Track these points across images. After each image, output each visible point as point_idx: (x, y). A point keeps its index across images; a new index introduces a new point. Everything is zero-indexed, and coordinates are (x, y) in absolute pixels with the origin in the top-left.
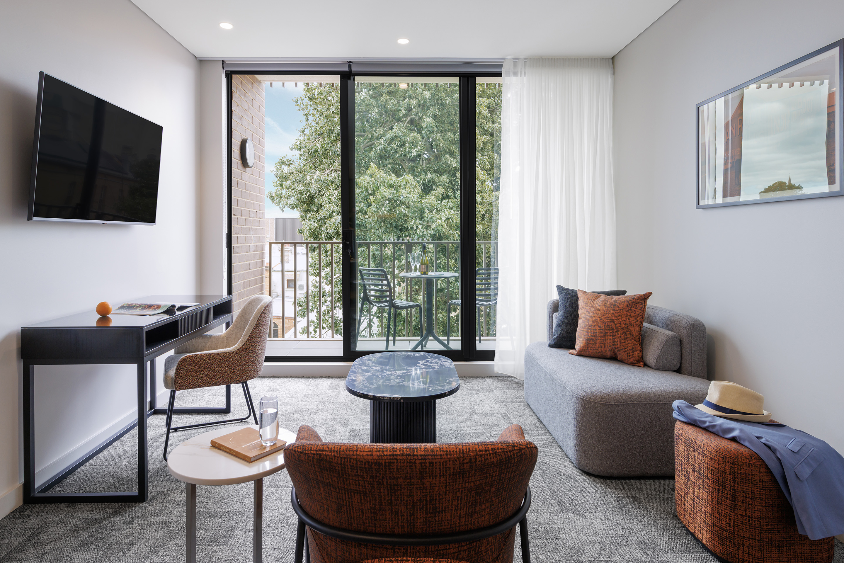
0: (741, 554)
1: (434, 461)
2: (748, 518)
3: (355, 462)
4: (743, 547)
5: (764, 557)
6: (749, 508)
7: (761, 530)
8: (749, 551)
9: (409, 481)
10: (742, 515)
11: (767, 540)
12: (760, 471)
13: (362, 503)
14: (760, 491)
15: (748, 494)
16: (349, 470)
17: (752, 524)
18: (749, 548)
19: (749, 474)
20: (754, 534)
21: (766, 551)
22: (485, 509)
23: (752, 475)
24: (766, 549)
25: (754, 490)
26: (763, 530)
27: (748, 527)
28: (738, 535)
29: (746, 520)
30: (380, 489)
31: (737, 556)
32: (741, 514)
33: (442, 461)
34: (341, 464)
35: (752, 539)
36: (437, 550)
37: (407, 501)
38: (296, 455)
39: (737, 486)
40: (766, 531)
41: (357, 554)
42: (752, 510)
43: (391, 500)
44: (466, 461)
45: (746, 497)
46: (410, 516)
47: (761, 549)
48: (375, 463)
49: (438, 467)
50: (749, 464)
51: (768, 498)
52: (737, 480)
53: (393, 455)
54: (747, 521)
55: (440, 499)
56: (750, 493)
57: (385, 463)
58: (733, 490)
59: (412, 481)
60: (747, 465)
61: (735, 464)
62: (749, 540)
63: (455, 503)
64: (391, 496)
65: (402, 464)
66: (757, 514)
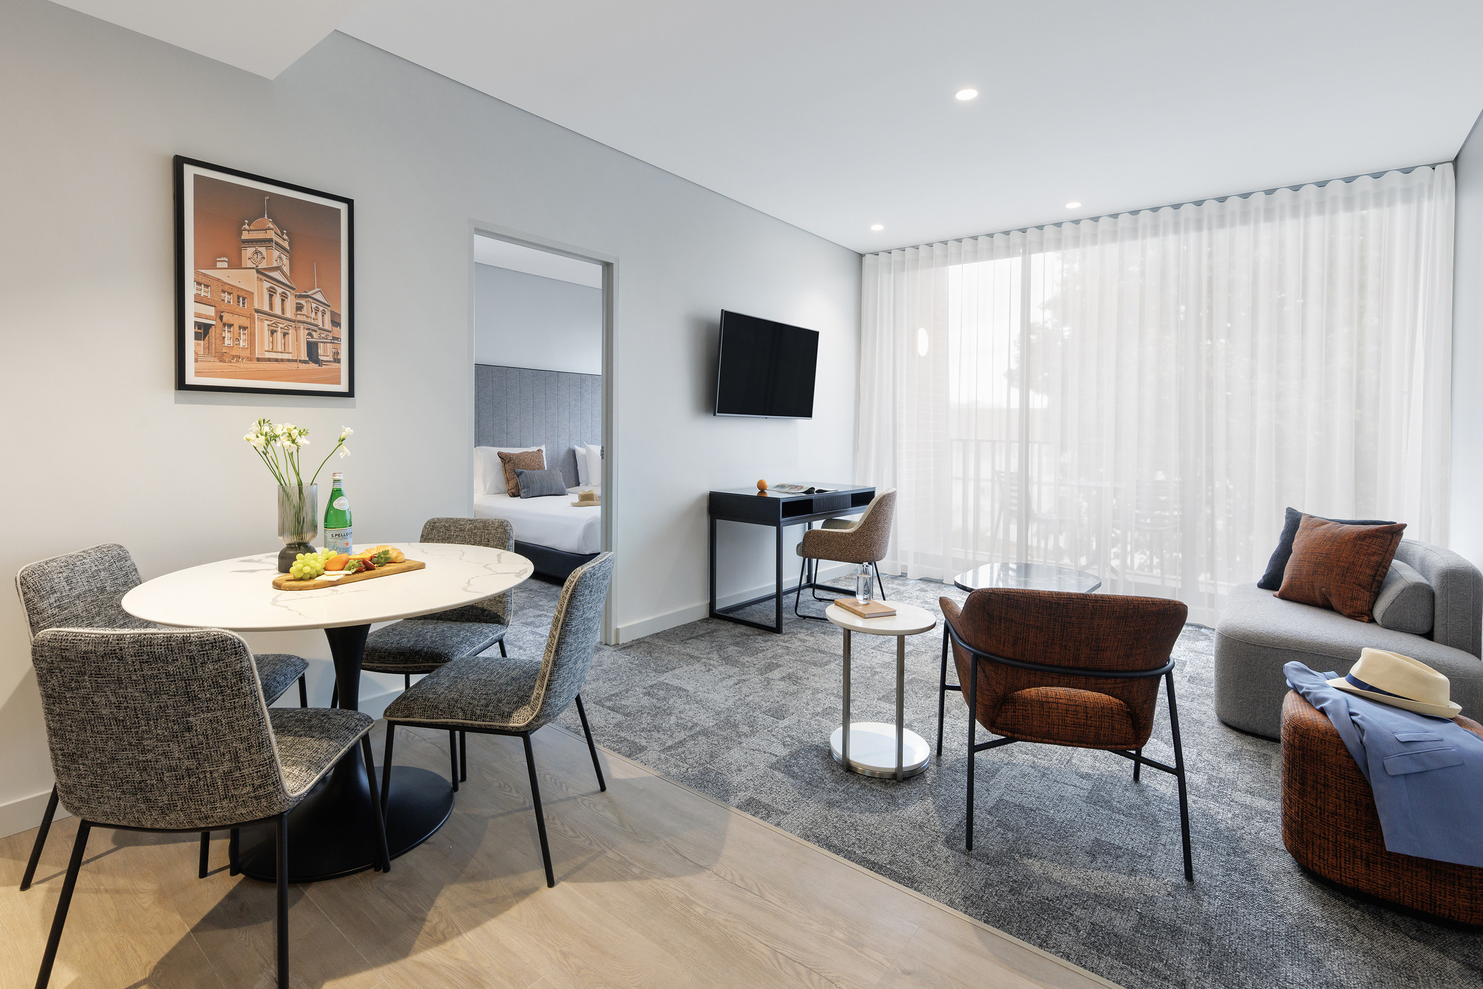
0: (1310, 855)
1: (1104, 605)
2: (1319, 811)
3: (1038, 601)
4: (1312, 845)
5: (1341, 867)
6: (1320, 797)
7: (1337, 830)
8: (1320, 853)
9: (1080, 620)
10: (1312, 805)
11: (1347, 846)
12: (1336, 751)
13: (1037, 637)
14: (1336, 779)
15: (1321, 779)
16: (1033, 608)
17: (1324, 819)
18: (1320, 850)
19: (1321, 753)
20: (1327, 833)
21: (1345, 860)
22: (1139, 654)
23: (1325, 755)
24: (1345, 858)
25: (1327, 775)
26: (1340, 831)
27: (1319, 821)
28: (1307, 829)
29: (1317, 811)
30: (1055, 626)
31: (1305, 856)
32: (1311, 802)
33: (1110, 605)
34: (1027, 602)
35: (1324, 838)
36: (1096, 684)
37: (1076, 638)
38: (987, 595)
39: (1306, 765)
40: (1344, 833)
41: (1025, 682)
42: (1324, 801)
43: (1063, 636)
44: (1130, 607)
45: (1317, 783)
46: (1077, 651)
47: (1337, 854)
48: (1055, 603)
49: (1107, 609)
50: (1322, 740)
51: (1349, 791)
52: (1306, 757)
53: (1070, 598)
54: (1318, 814)
55: (1103, 639)
56: (1323, 778)
57: (1063, 603)
58: (1302, 770)
59: (1083, 620)
60: (1320, 741)
61: (1305, 738)
62: (1320, 839)
63: (1116, 644)
64: (1063, 632)
65: (1077, 606)
66: (1331, 807)
